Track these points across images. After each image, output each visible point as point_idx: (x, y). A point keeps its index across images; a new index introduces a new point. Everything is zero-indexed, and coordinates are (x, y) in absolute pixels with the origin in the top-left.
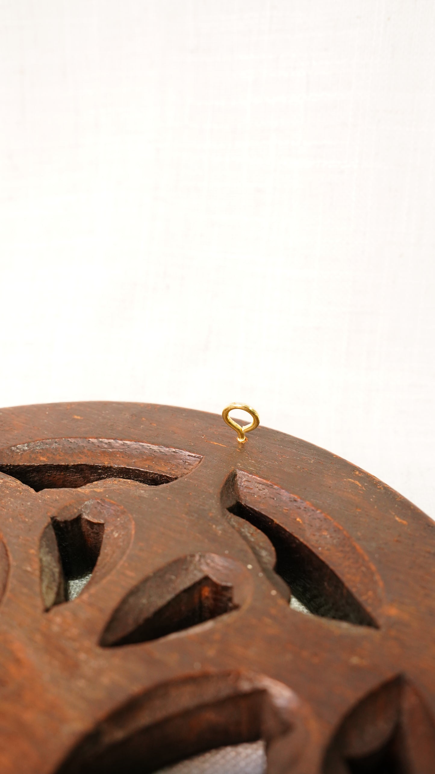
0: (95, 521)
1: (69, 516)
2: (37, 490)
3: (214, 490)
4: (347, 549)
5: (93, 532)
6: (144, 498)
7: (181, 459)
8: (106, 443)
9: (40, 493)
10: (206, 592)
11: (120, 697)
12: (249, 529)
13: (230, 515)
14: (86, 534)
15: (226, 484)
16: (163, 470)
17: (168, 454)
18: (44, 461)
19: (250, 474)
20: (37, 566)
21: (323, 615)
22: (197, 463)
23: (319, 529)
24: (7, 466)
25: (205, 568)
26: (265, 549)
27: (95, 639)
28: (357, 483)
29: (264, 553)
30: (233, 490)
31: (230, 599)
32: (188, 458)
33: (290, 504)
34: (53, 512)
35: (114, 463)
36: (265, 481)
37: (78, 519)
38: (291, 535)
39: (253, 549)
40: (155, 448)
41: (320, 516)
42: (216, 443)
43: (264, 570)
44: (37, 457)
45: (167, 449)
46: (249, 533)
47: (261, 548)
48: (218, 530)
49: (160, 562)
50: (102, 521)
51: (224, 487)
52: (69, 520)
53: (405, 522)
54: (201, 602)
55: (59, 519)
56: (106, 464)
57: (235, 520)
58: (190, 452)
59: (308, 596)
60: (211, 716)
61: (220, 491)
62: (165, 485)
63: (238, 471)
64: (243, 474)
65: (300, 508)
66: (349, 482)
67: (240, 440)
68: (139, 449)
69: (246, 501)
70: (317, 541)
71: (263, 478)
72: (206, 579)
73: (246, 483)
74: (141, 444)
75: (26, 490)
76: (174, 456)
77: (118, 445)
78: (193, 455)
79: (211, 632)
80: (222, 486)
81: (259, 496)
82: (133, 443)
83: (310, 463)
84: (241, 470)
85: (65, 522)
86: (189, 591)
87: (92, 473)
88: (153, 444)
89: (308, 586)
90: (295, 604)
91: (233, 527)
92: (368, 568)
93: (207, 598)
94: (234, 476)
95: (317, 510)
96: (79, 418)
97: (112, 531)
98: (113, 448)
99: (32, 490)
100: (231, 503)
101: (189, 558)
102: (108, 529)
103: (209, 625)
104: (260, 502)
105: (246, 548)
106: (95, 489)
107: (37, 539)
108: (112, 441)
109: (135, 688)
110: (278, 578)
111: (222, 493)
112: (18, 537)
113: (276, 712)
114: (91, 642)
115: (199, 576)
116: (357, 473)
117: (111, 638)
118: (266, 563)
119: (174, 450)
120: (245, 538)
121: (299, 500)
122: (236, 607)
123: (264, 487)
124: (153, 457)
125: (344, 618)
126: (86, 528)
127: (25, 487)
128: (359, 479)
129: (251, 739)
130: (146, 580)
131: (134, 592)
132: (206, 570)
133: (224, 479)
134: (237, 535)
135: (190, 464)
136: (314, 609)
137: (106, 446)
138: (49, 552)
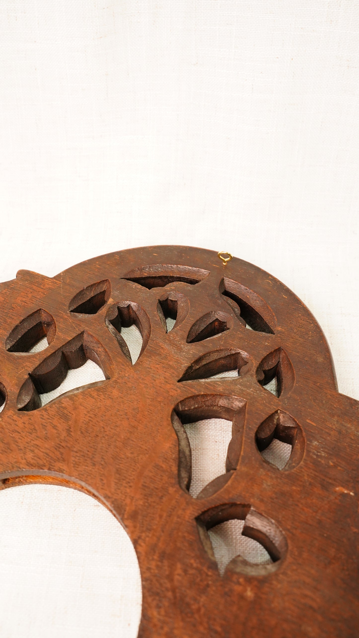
0: (174, 300)
1: (163, 299)
2: (149, 289)
3: (216, 286)
4: (265, 308)
5: (172, 304)
6: (190, 290)
7: (201, 273)
8: (170, 267)
9: (151, 290)
10: (216, 323)
11: (197, 357)
12: (230, 301)
13: (223, 296)
14: (169, 304)
15: (220, 283)
16: (195, 277)
17: (196, 270)
18: (146, 275)
19: (230, 279)
20: (159, 318)
21: (256, 330)
22: (208, 274)
23: (256, 300)
24: (132, 278)
25: (216, 316)
26: (237, 308)
27: (185, 341)
28: (270, 282)
29: (236, 310)
30: (223, 285)
31: (226, 326)
32: (204, 272)
33: (245, 290)
34: (158, 298)
35: (174, 275)
36: (235, 282)
37: (167, 299)
38: (245, 302)
39: (232, 308)
40: (190, 268)
41: (256, 295)
42: (215, 265)
43: (237, 316)
44: (143, 274)
45: (195, 268)
46: (230, 302)
47: (235, 308)
48: (220, 302)
49: (201, 315)
50: (177, 300)
51: (220, 285)
52: (164, 300)
53: (286, 297)
54: (214, 327)
55: (161, 300)
56: (171, 275)
57: (225, 297)
58: (205, 269)
59: (251, 323)
60: (223, 362)
61: (218, 286)
62: (197, 284)
63: (224, 278)
64: (227, 279)
65: (248, 292)
66: (267, 281)
67: (224, 264)
68: (184, 269)
69: (228, 289)
70: (255, 304)
71: (234, 280)
72: (217, 319)
73: (228, 282)
74: (185, 266)
75: (145, 289)
76: (198, 271)
77: (175, 267)
78: (206, 271)
79: (221, 336)
80: (219, 285)
81: (233, 288)
82: (181, 266)
83: (252, 274)
84: (226, 277)
85: (163, 301)
86: (211, 324)
87: (165, 279)
88: (189, 266)
89: (251, 319)
90: (248, 327)
91: (225, 300)
92: (272, 314)
93: (217, 325)
94: (223, 279)
95: (255, 293)
96: (156, 255)
97: (181, 303)
98: (173, 268)
99: (147, 289)
100: (223, 291)
101: (211, 313)
102: (179, 303)
103: (220, 334)
104: (233, 290)
105: (230, 308)
106: (171, 288)
107: (156, 308)
108: (172, 265)
109: (201, 354)
110: (241, 318)
111: (219, 287)
112: (148, 308)
113: (243, 359)
114: (184, 342)
115: (215, 319)
116: (270, 277)
117: (189, 340)
118: (237, 313)
119: (198, 269)
120: (229, 305)
121: (248, 289)
122: (228, 329)
123: (235, 284)
124: (189, 272)
125: (264, 331)
126: (169, 302)
127: (144, 288)
128: (271, 280)
129: (234, 369)
130: (197, 321)
131: (194, 325)
132: (217, 317)
133: (219, 281)
134: (227, 304)
135: (205, 275)
136: (254, 328)
137: (170, 268)
138: (160, 313)
